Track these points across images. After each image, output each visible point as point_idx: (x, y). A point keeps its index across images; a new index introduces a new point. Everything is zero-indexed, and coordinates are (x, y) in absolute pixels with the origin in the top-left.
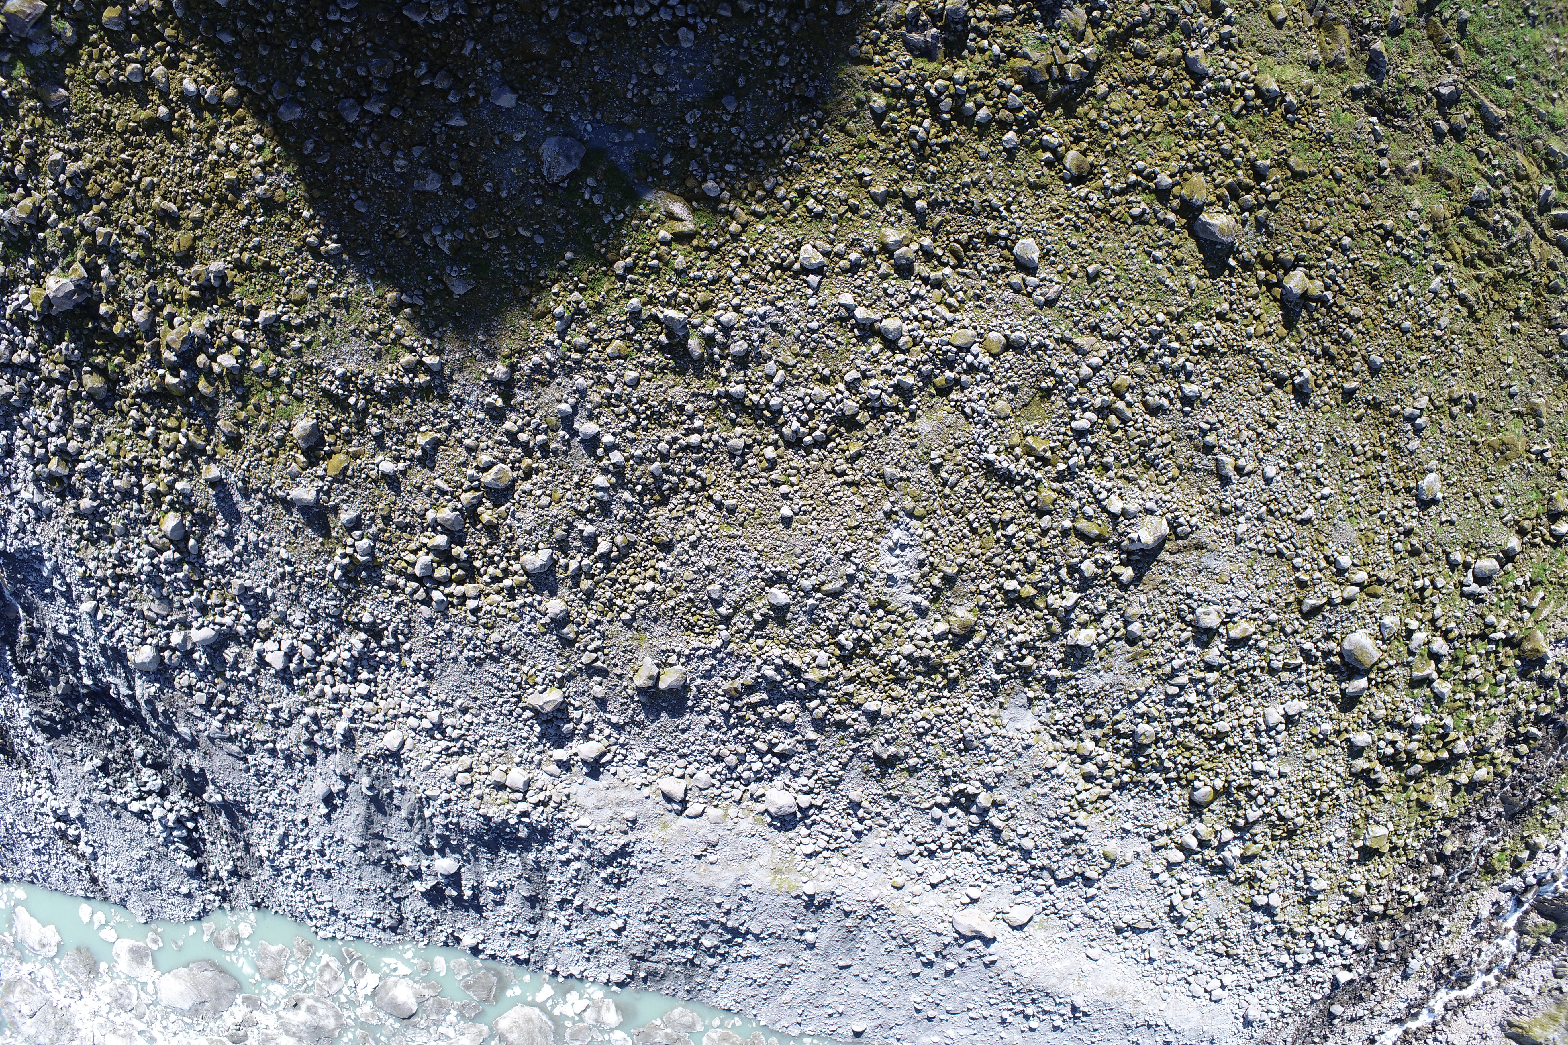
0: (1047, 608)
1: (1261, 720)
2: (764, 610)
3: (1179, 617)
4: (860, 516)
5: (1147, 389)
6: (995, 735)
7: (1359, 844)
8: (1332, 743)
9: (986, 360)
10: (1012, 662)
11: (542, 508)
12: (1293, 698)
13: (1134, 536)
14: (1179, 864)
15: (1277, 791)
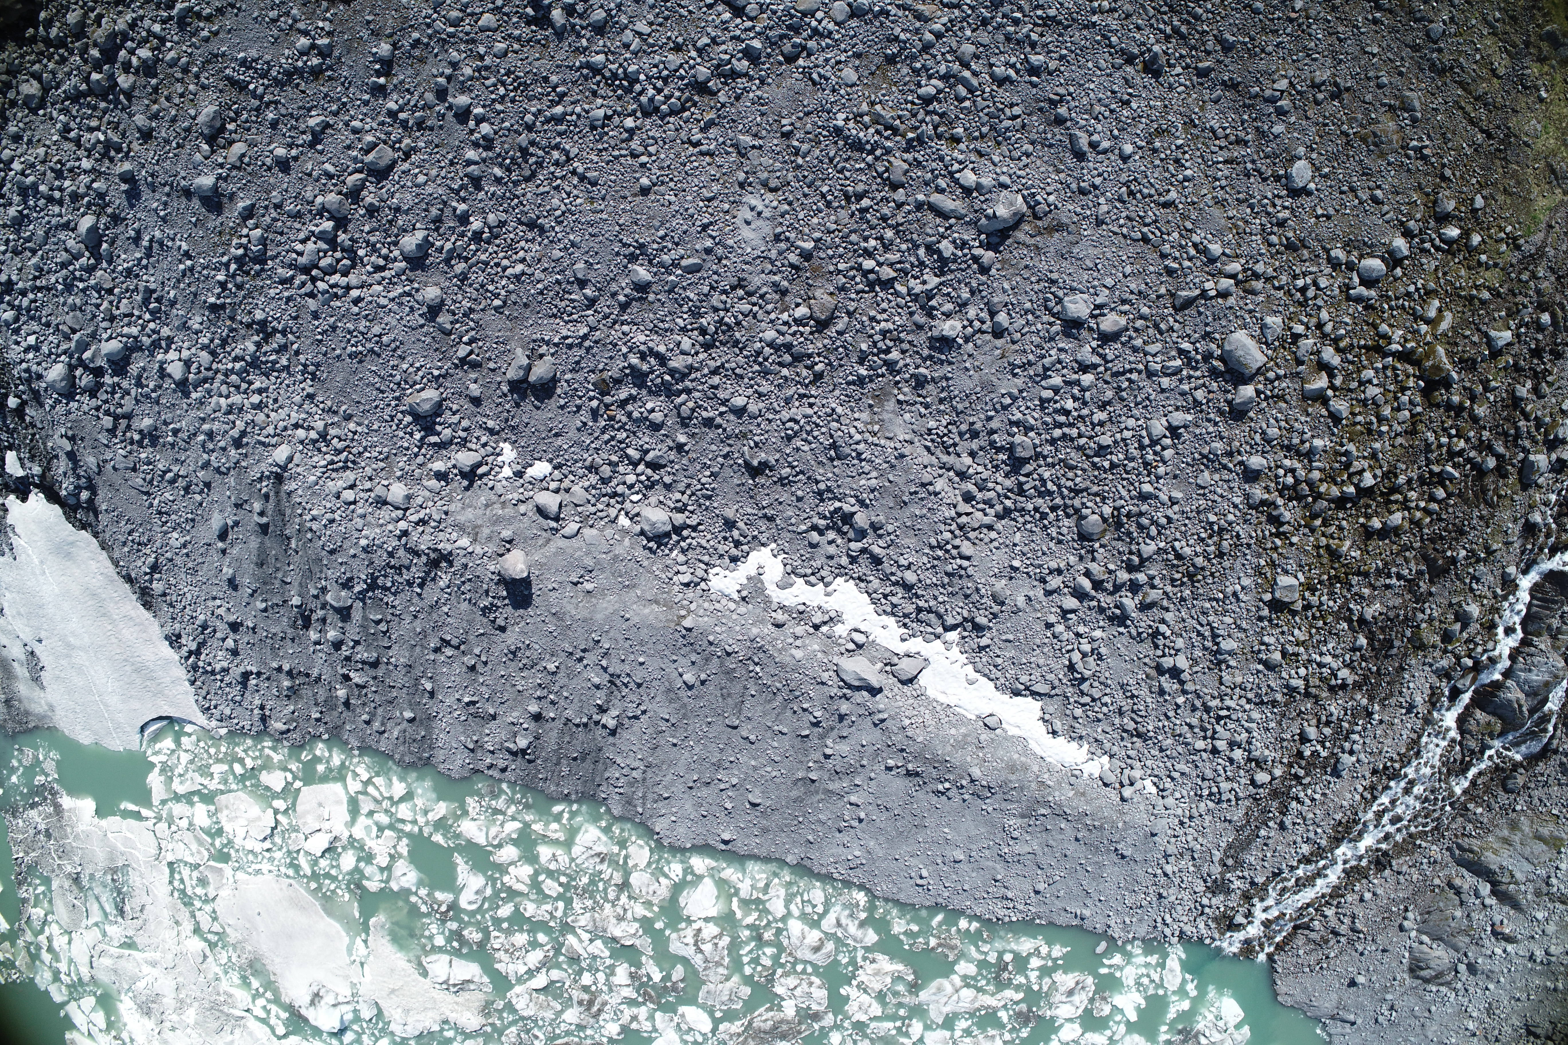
0: (909, 295)
1: (1144, 433)
2: (627, 291)
3: (1046, 308)
4: (716, 187)
5: (993, 60)
6: (866, 441)
7: (1267, 597)
8: (1225, 467)
9: (831, 26)
10: (877, 355)
11: (417, 186)
12: (1177, 409)
13: (990, 211)
14: (1073, 611)
15: (1169, 520)
